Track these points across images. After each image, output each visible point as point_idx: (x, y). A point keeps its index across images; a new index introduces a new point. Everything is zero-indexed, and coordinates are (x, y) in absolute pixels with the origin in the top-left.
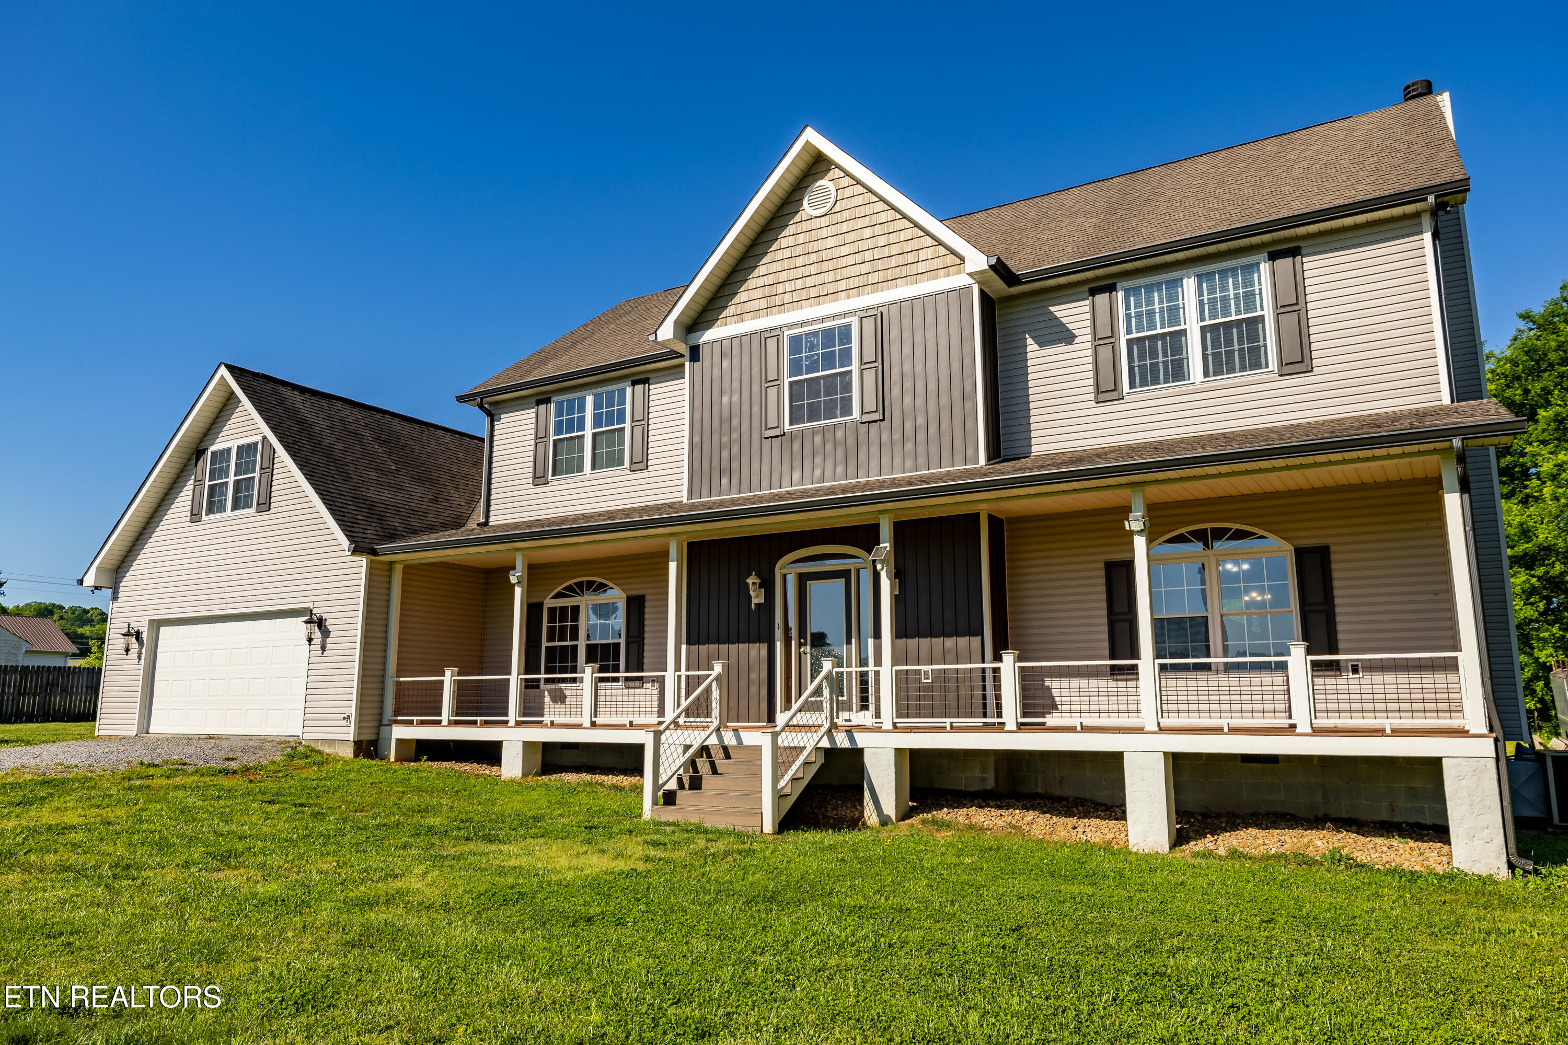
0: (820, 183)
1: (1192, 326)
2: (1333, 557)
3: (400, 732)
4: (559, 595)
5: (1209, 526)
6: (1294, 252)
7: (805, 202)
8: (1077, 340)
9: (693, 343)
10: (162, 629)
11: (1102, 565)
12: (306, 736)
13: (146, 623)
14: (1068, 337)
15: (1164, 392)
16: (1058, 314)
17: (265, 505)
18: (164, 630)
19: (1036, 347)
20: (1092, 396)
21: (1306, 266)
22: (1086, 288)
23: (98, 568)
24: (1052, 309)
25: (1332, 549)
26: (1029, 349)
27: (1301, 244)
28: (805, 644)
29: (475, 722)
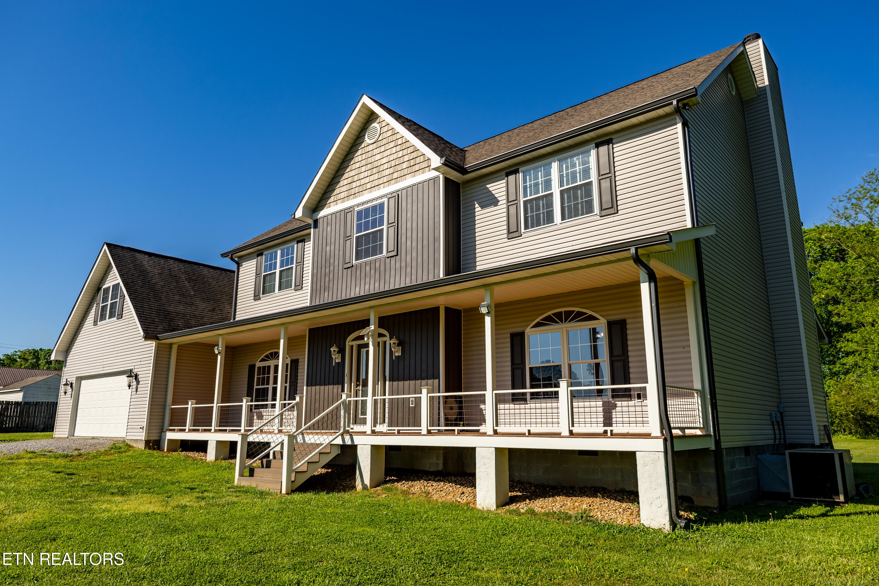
0: (373, 125)
1: (556, 190)
2: (628, 326)
3: (170, 436)
4: (263, 360)
5: (563, 310)
6: (608, 142)
7: (366, 136)
8: (499, 203)
9: (315, 218)
10: (83, 381)
11: (509, 335)
12: (128, 438)
13: (75, 379)
14: (494, 202)
15: (543, 231)
16: (491, 189)
17: (120, 316)
18: (83, 382)
19: (480, 209)
20: (505, 236)
21: (615, 150)
22: (504, 173)
23: (56, 350)
24: (488, 186)
25: (628, 321)
26: (476, 210)
27: (613, 137)
28: (359, 385)
29: (226, 430)
